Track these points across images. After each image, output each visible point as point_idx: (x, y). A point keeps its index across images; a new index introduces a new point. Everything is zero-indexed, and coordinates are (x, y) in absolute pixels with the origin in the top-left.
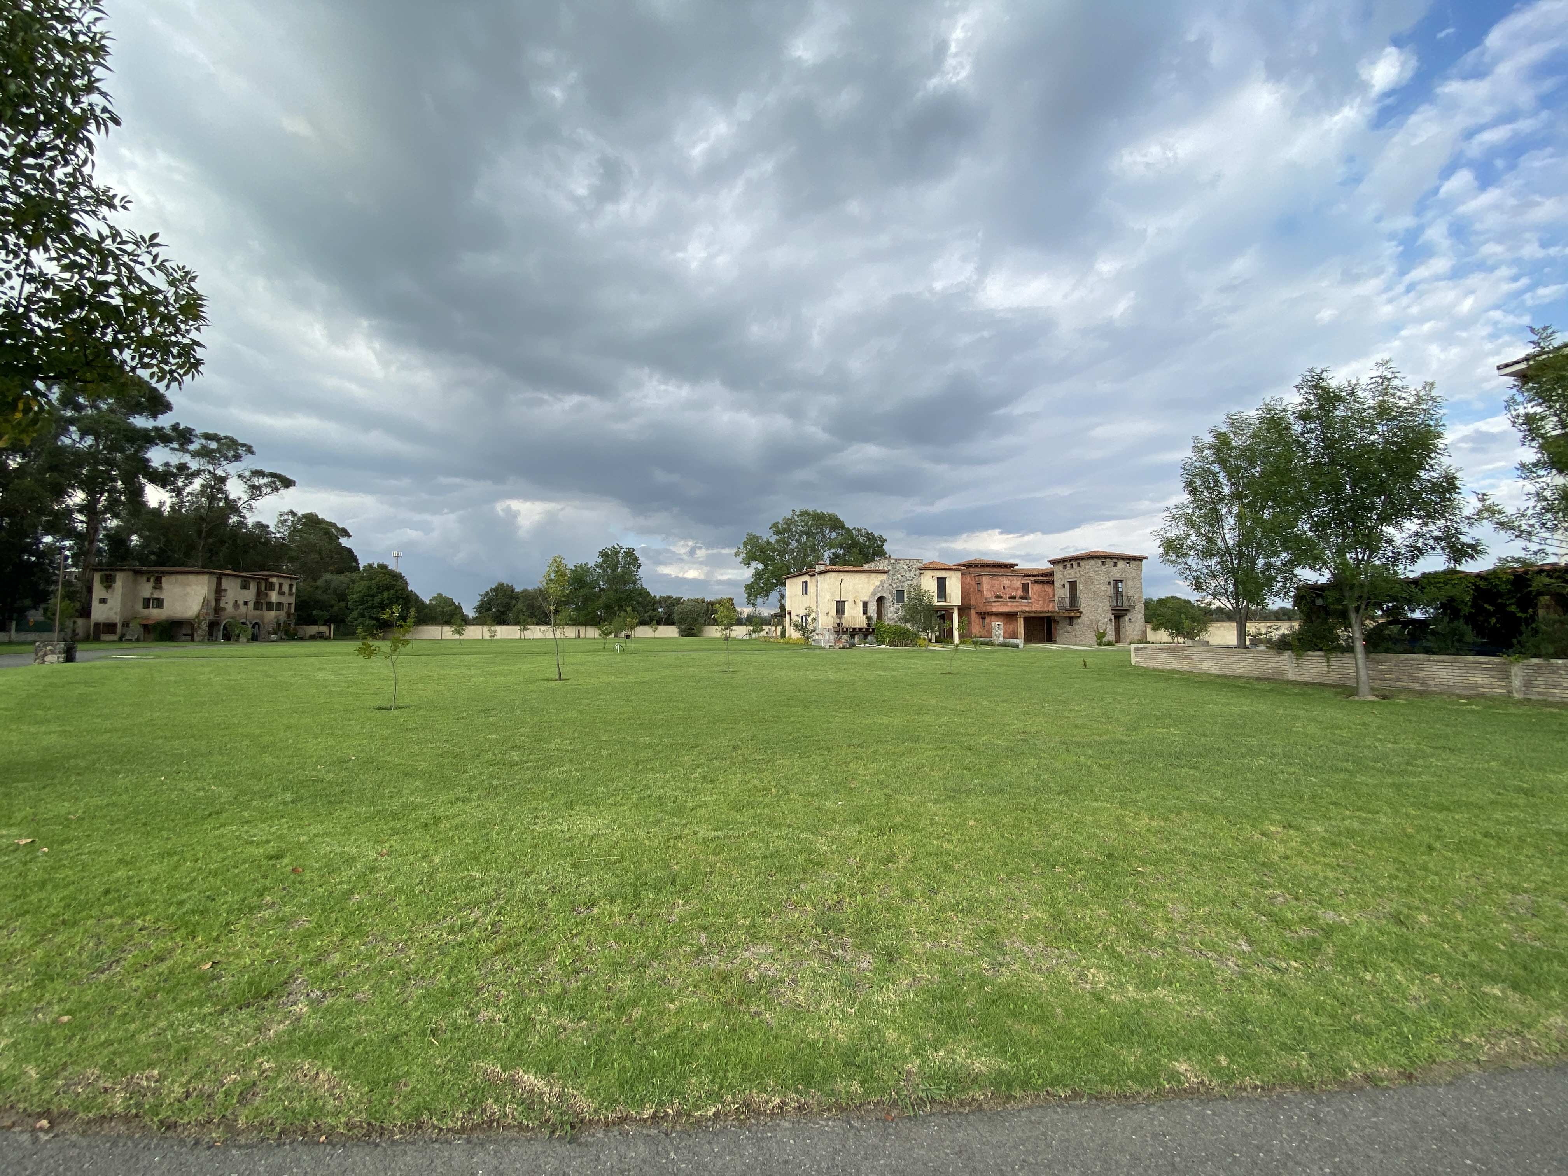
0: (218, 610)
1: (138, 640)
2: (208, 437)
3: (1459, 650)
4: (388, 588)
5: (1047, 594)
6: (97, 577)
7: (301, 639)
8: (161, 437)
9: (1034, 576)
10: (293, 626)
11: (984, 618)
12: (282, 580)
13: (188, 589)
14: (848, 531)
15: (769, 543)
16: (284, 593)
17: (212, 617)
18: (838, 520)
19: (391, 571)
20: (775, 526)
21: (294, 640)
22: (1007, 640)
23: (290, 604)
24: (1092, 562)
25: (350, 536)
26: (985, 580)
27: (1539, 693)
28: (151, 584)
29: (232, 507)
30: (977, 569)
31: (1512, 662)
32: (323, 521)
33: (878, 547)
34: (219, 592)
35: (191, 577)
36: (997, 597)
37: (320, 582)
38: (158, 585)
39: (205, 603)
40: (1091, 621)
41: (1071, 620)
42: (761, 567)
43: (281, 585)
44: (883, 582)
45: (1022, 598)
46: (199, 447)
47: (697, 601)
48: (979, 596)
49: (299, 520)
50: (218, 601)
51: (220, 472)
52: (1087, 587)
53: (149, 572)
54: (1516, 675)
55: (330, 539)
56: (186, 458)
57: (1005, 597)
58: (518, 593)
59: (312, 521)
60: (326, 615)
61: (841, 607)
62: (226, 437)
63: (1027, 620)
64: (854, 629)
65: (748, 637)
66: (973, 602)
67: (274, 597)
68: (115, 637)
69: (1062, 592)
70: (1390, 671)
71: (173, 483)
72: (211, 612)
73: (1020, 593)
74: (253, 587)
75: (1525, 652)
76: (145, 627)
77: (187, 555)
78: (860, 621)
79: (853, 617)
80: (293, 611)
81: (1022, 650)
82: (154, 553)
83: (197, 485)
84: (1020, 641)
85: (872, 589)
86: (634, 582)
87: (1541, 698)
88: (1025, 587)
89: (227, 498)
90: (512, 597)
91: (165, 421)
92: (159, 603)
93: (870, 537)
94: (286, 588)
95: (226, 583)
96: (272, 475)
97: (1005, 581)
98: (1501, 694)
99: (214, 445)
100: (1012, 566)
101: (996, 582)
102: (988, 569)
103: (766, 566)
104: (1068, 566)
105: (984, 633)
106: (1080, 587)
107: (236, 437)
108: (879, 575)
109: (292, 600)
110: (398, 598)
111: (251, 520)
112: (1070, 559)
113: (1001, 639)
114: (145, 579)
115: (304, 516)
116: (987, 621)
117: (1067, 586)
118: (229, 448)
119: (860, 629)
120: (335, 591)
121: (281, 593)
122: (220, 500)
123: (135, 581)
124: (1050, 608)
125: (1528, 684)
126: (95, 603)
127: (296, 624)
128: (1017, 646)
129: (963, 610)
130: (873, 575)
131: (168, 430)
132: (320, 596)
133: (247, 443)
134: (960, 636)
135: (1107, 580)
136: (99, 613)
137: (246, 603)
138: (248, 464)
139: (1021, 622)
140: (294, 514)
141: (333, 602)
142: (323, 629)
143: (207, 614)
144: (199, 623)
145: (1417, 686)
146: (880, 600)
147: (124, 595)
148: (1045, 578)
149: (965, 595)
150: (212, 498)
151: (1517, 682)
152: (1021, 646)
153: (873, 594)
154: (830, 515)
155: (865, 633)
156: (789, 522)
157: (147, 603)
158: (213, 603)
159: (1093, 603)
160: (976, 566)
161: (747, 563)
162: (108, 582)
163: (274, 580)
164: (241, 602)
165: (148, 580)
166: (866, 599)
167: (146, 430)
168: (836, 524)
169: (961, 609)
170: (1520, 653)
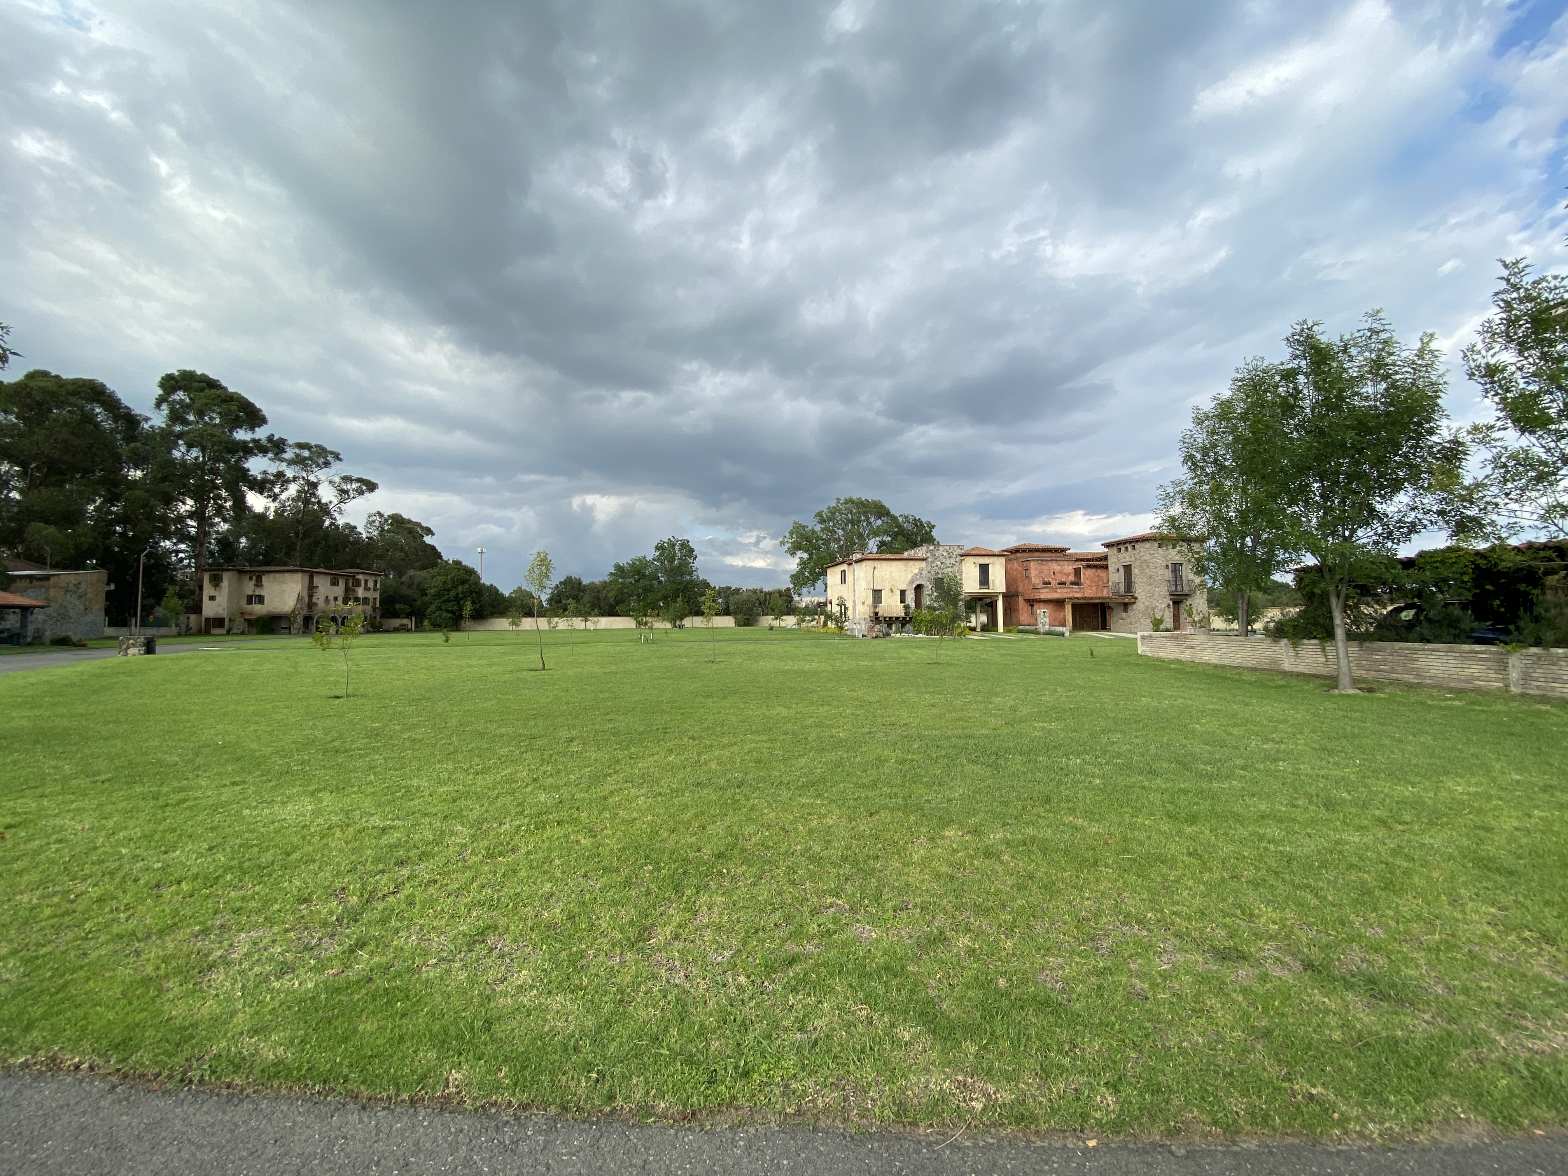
0: (311, 605)
1: (243, 633)
2: (301, 446)
3: (1456, 639)
4: (463, 582)
5: (1101, 579)
6: (206, 577)
7: (386, 631)
8: (259, 448)
9: (1088, 560)
10: (378, 619)
11: (1032, 606)
12: (368, 577)
13: (285, 587)
14: (894, 518)
15: (813, 532)
16: (369, 589)
17: (305, 612)
18: (883, 507)
19: (465, 567)
20: (819, 514)
21: (379, 632)
22: (1053, 628)
23: (375, 599)
24: (1147, 545)
25: (433, 534)
26: (1033, 565)
27: (1538, 687)
28: (253, 582)
29: (325, 509)
30: (1024, 554)
31: (1509, 652)
32: (409, 521)
33: (926, 533)
34: (311, 588)
35: (287, 576)
36: (1045, 583)
37: (405, 578)
38: (259, 584)
39: (299, 599)
40: (1147, 607)
41: (1126, 606)
42: (806, 556)
43: (366, 581)
44: (921, 570)
45: (1072, 583)
46: (293, 455)
47: (755, 592)
48: (1026, 582)
49: (386, 520)
50: (311, 596)
51: (312, 478)
52: (1142, 571)
53: (251, 572)
54: (1513, 666)
55: (414, 537)
56: (283, 467)
57: (1054, 583)
58: (585, 586)
59: (398, 521)
60: (408, 609)
61: (877, 594)
62: (317, 446)
63: (1075, 607)
64: (890, 618)
65: (796, 627)
66: (1020, 589)
67: (360, 592)
68: (223, 631)
69: (1116, 577)
70: (1385, 662)
71: (271, 490)
72: (306, 608)
73: (1072, 578)
74: (342, 583)
75: (1523, 643)
76: (249, 621)
77: (288, 554)
78: (898, 610)
79: (890, 606)
80: (378, 605)
81: (1067, 639)
82: (261, 554)
83: (293, 490)
84: (1066, 630)
85: (909, 577)
86: (691, 574)
87: (1540, 692)
88: (1077, 572)
89: (319, 502)
90: (579, 590)
91: (261, 433)
92: (261, 600)
93: (918, 523)
94: (371, 584)
95: (317, 580)
96: (359, 480)
97: (1055, 567)
98: (1498, 688)
99: (306, 453)
100: (1063, 550)
101: (1045, 568)
102: (1038, 554)
103: (811, 555)
104: (1123, 549)
105: (1032, 621)
106: (1135, 571)
107: (325, 445)
108: (917, 563)
109: (377, 595)
110: (471, 592)
111: (341, 521)
112: (1125, 542)
113: (1047, 627)
114: (248, 577)
115: (390, 517)
116: (1036, 606)
117: (1122, 570)
118: (319, 456)
119: (897, 618)
120: (418, 585)
121: (367, 589)
122: (314, 504)
123: (240, 579)
124: (1105, 593)
125: (1526, 677)
126: (206, 601)
127: (381, 617)
128: (1063, 634)
129: (1010, 597)
130: (911, 563)
131: (264, 442)
132: (405, 591)
133: (336, 450)
134: (1005, 625)
135: (1165, 564)
136: (210, 609)
137: (336, 599)
138: (336, 471)
139: (1068, 609)
140: (381, 515)
141: (416, 596)
142: (405, 621)
143: (302, 609)
144: (295, 617)
145: (1411, 678)
146: (919, 588)
147: (230, 593)
148: (1099, 563)
149: (1010, 581)
150: (307, 502)
151: (1514, 675)
152: (1067, 634)
153: (911, 582)
154: (874, 502)
155: (903, 622)
156: (833, 511)
157: (250, 600)
158: (306, 599)
159: (1149, 588)
160: (1024, 551)
161: (792, 552)
162: (216, 581)
163: (360, 577)
164: (331, 598)
165: (251, 579)
166: (903, 588)
167: (245, 442)
168: (881, 511)
169: (1005, 596)
170: (1519, 641)
